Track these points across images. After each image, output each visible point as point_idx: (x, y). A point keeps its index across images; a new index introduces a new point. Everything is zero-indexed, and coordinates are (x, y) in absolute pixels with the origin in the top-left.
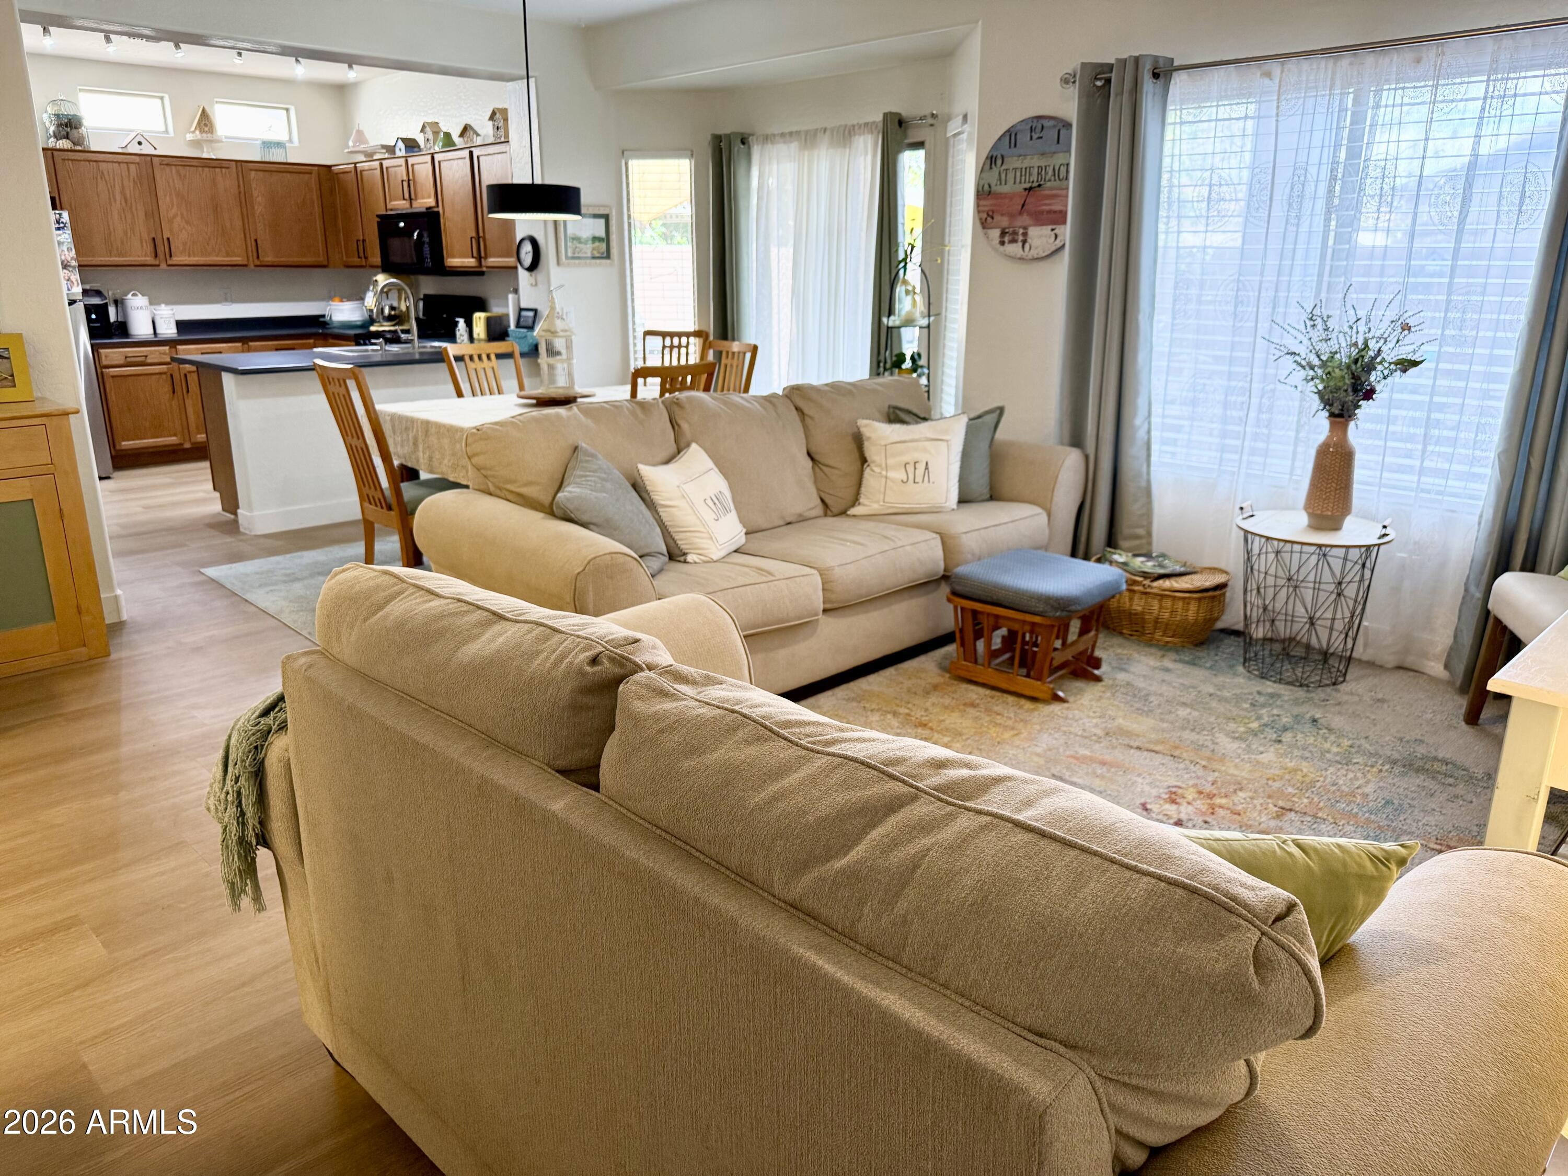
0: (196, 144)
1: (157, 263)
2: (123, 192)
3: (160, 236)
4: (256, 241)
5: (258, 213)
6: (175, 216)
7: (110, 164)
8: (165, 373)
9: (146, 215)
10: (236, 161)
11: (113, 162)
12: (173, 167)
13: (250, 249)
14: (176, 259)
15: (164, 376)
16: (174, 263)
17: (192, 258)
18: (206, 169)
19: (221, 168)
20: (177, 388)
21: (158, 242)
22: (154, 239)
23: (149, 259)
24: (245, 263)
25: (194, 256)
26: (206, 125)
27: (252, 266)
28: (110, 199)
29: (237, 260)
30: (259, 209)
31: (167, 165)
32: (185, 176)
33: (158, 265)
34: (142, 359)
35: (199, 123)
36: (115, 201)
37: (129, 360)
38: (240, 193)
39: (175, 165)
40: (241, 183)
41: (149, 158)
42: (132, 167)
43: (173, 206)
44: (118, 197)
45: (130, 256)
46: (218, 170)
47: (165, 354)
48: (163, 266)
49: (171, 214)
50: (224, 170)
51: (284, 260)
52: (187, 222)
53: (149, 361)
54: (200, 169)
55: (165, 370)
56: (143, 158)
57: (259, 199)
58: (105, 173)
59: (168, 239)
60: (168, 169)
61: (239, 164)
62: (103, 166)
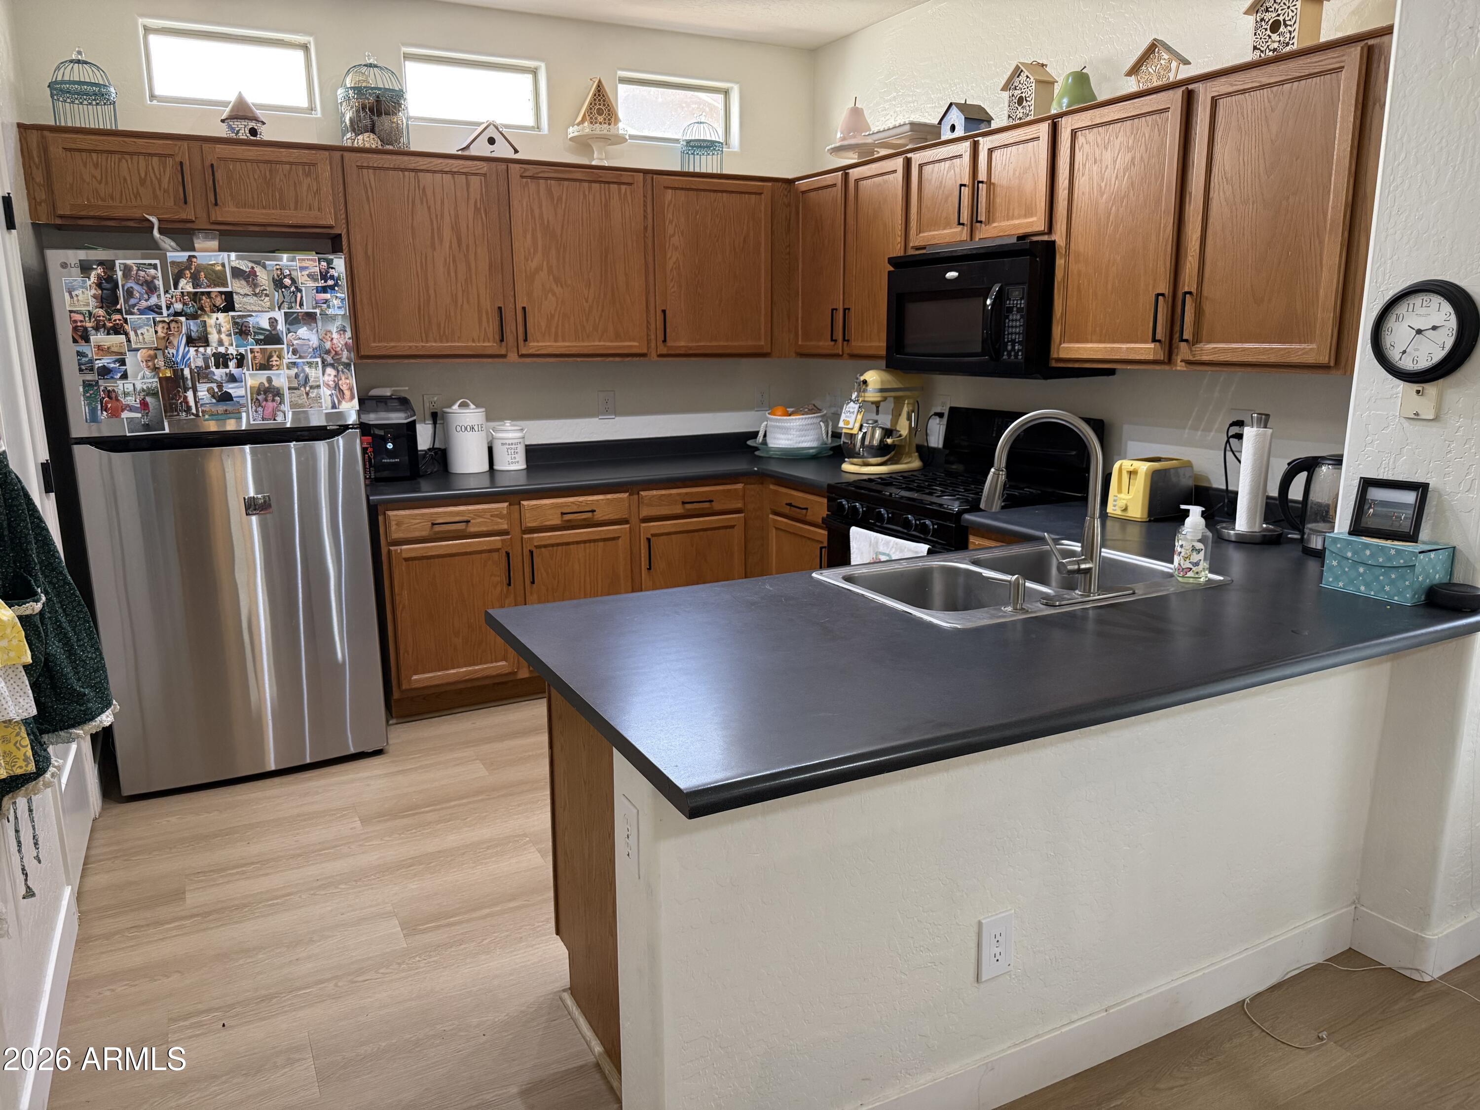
0: (583, 144)
1: (503, 352)
2: (456, 228)
3: (511, 306)
4: (664, 311)
5: (670, 264)
6: (539, 269)
7: (438, 176)
8: (497, 550)
9: (490, 266)
10: (646, 172)
11: (443, 172)
12: (542, 181)
13: (653, 326)
14: (534, 346)
15: (495, 555)
16: (531, 351)
17: (560, 344)
18: (595, 186)
19: (620, 183)
20: (516, 576)
21: (508, 315)
22: (500, 308)
23: (490, 345)
24: (645, 351)
25: (564, 340)
26: (600, 112)
27: (654, 355)
28: (433, 237)
29: (634, 345)
30: (673, 257)
31: (532, 177)
32: (560, 199)
33: (504, 356)
34: (461, 526)
35: (590, 108)
36: (441, 240)
37: (437, 528)
38: (646, 228)
39: (546, 178)
40: (649, 210)
41: (503, 166)
42: (475, 181)
43: (536, 251)
44: (447, 233)
45: (459, 339)
46: (614, 187)
47: (500, 516)
48: (513, 357)
49: (533, 265)
50: (623, 187)
51: (705, 344)
52: (557, 280)
53: (472, 529)
54: (586, 185)
55: (499, 545)
56: (494, 164)
57: (675, 240)
58: (429, 192)
59: (524, 308)
60: (532, 186)
61: (649, 176)
62: (425, 179)
